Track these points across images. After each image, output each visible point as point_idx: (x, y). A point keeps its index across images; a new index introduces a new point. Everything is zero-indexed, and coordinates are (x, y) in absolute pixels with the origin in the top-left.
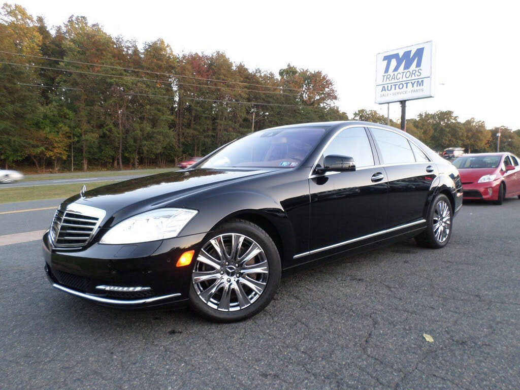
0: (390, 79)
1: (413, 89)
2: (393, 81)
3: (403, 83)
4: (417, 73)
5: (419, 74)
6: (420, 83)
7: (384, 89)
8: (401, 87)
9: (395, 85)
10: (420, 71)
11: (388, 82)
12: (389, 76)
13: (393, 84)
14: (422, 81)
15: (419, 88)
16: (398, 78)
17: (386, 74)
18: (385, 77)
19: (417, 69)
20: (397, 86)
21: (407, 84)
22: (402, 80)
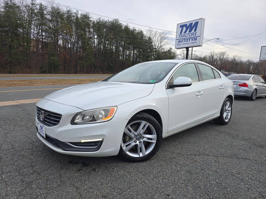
0: (182, 37)
1: (192, 42)
2: (184, 38)
3: (188, 39)
4: (194, 34)
5: (195, 35)
6: (196, 39)
7: (179, 42)
8: (187, 41)
9: (184, 40)
10: (196, 33)
11: (181, 38)
12: (182, 35)
13: (183, 39)
14: (196, 38)
15: (195, 41)
16: (186, 36)
17: (181, 34)
18: (180, 36)
19: (195, 32)
20: (185, 40)
21: (190, 39)
22: (188, 37)
